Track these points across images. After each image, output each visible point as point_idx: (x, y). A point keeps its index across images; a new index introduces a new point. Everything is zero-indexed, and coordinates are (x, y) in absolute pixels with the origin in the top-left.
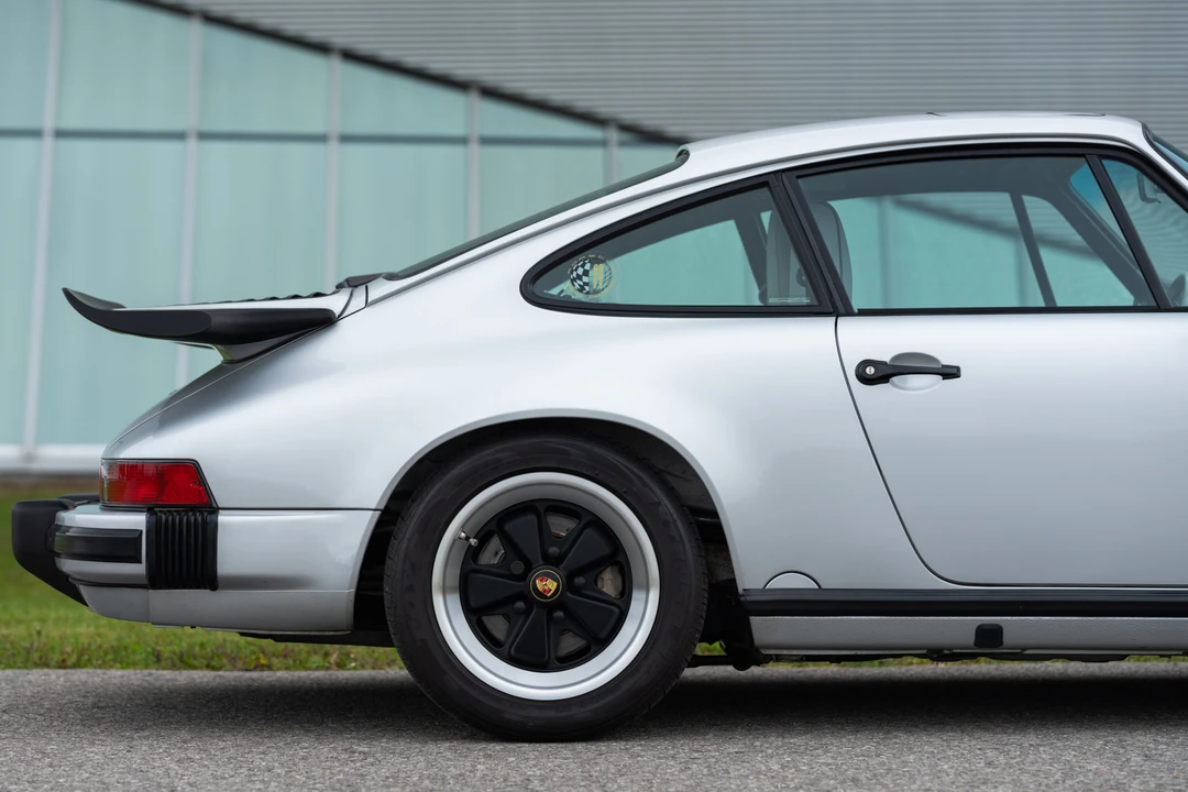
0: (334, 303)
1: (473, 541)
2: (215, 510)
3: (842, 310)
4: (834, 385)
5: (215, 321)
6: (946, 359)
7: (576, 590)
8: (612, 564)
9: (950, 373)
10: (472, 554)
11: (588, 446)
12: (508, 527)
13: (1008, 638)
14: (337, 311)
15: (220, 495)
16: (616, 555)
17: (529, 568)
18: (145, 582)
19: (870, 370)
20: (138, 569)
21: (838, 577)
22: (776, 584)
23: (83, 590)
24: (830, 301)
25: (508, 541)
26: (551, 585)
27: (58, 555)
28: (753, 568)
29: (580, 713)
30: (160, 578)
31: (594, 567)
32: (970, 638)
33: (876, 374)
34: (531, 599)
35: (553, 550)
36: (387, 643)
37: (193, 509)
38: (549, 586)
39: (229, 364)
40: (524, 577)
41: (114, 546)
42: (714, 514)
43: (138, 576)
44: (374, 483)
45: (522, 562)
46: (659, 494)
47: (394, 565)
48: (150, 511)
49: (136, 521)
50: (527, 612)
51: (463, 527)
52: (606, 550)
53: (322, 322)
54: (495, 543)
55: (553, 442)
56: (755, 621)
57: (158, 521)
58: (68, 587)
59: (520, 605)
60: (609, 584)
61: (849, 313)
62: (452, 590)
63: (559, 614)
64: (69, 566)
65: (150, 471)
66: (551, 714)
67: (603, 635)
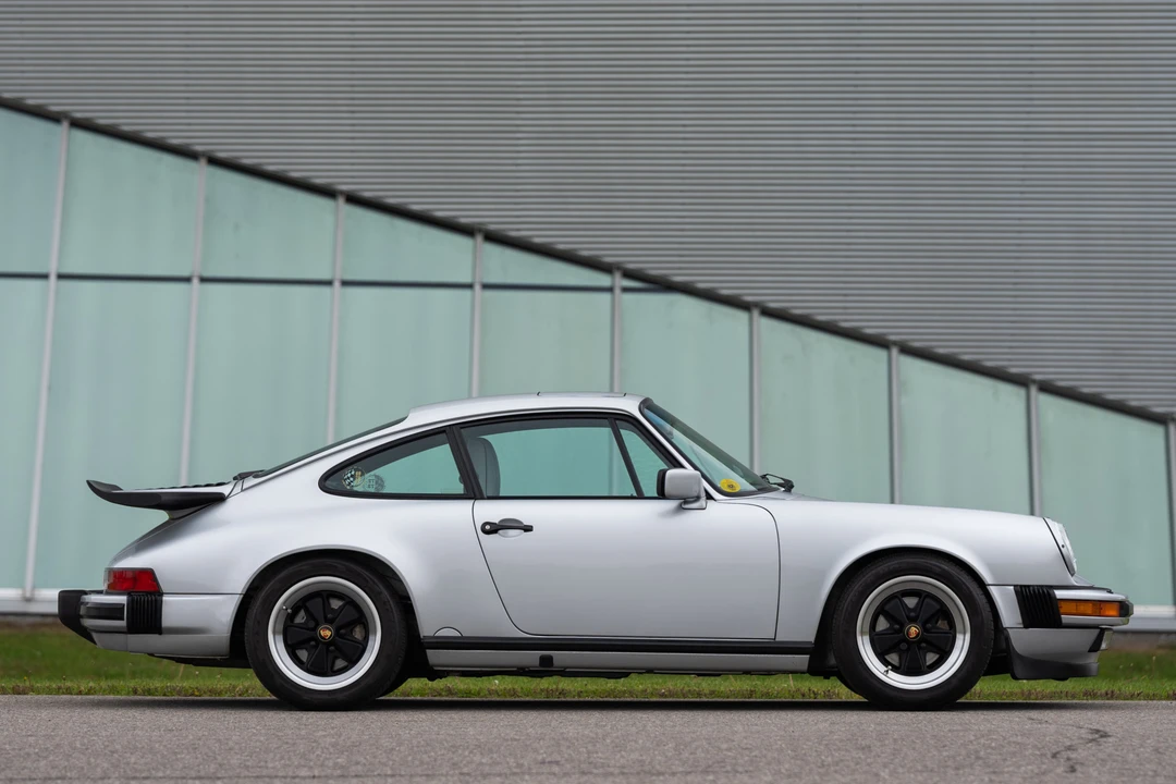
0: (225, 490)
1: (289, 611)
2: (161, 594)
3: (478, 495)
4: (470, 535)
5: (163, 498)
6: (526, 522)
7: (342, 636)
8: (360, 623)
9: (528, 529)
10: (290, 618)
11: (347, 564)
12: (307, 604)
13: (556, 662)
14: (226, 494)
15: (164, 587)
16: (362, 619)
17: (317, 625)
18: (126, 630)
19: (488, 527)
20: (122, 623)
21: (471, 630)
22: (439, 634)
23: (95, 635)
24: (473, 492)
25: (307, 611)
26: (328, 633)
27: (82, 617)
28: (428, 626)
29: (340, 697)
30: (134, 628)
31: (351, 625)
32: (537, 662)
33: (491, 529)
34: (318, 640)
35: (329, 616)
36: (247, 666)
37: (151, 594)
38: (326, 633)
39: (172, 520)
40: (315, 629)
41: (111, 612)
42: (409, 599)
43: (122, 627)
44: (240, 580)
45: (314, 622)
46: (382, 588)
47: (250, 622)
48: (129, 594)
49: (122, 599)
50: (316, 647)
51: (284, 603)
52: (356, 616)
53: (219, 499)
54: (302, 613)
55: (329, 561)
56: (428, 651)
57: (133, 600)
58: (86, 633)
59: (313, 643)
60: (358, 634)
61: (482, 498)
62: (279, 633)
63: (332, 648)
64: (88, 623)
65: (129, 575)
66: (326, 697)
67: (354, 659)
